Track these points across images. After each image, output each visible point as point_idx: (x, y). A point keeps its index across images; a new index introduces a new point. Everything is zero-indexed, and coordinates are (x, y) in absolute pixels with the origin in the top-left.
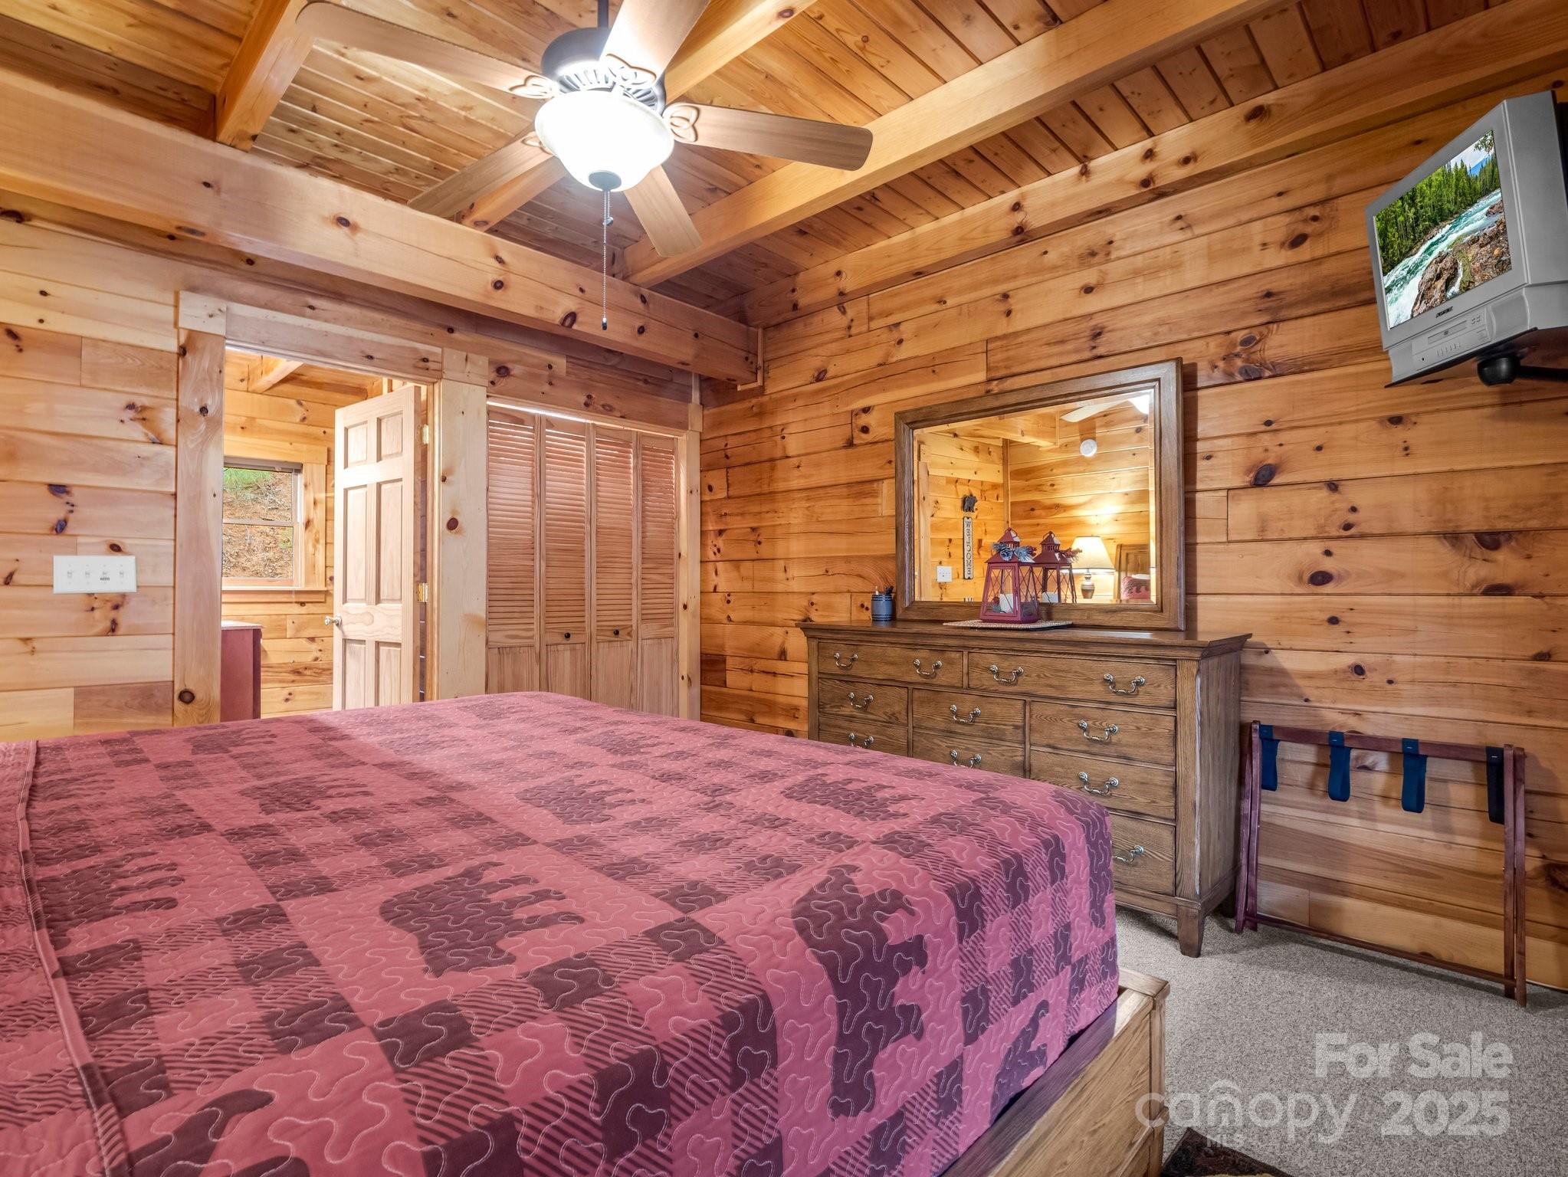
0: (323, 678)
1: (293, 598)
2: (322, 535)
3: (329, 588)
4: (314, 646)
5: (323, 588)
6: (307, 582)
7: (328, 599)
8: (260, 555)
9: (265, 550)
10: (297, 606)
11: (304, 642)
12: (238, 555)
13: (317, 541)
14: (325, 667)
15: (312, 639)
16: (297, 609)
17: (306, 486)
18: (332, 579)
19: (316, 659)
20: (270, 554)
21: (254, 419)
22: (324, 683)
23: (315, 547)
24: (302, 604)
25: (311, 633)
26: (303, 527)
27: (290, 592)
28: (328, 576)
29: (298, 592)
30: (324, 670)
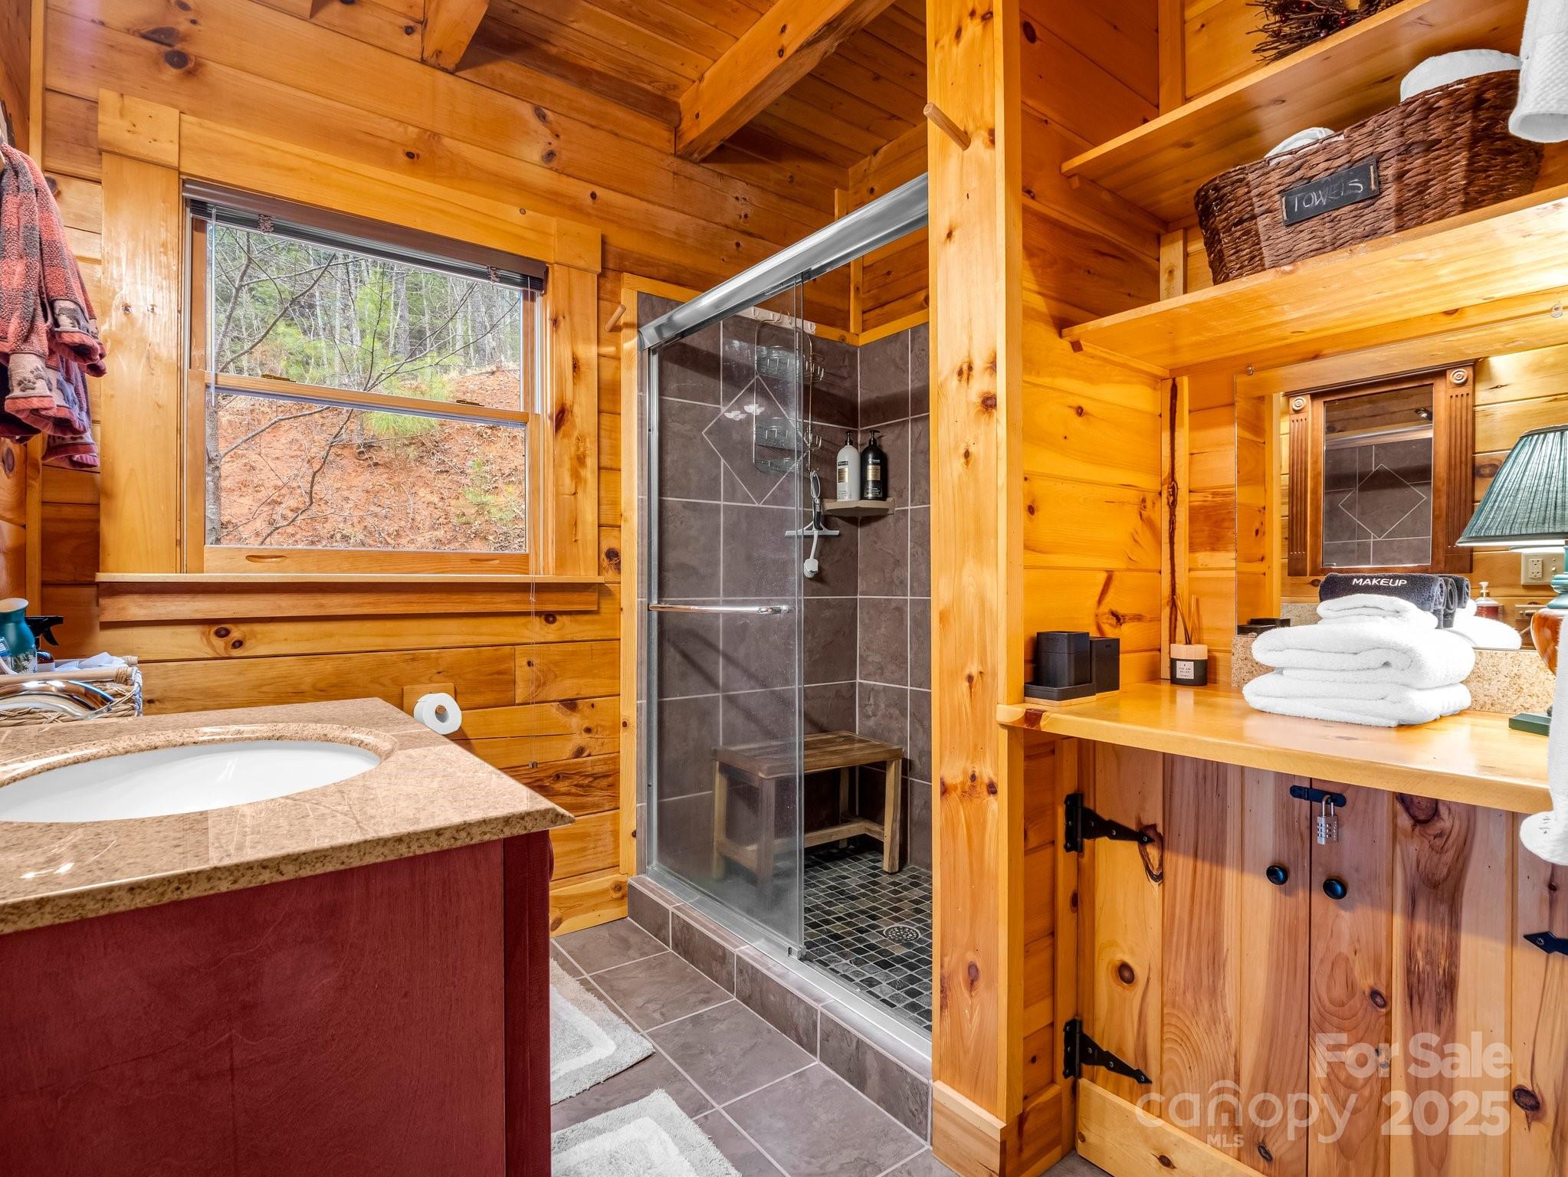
0: (596, 796)
1: (532, 602)
2: (591, 447)
3: (608, 576)
4: (575, 721)
5: (590, 576)
6: (561, 563)
7: (606, 606)
8: (427, 535)
9: (433, 528)
10: (537, 622)
11: (554, 710)
12: (398, 535)
13: (581, 460)
14: (599, 769)
15: (570, 704)
16: (536, 631)
17: (555, 322)
18: (613, 555)
19: (580, 752)
20: (440, 534)
21: (435, 135)
22: (596, 807)
23: (576, 476)
24: (550, 617)
25: (567, 687)
26: (549, 425)
27: (523, 588)
28: (605, 548)
29: (543, 588)
30: (596, 777)
